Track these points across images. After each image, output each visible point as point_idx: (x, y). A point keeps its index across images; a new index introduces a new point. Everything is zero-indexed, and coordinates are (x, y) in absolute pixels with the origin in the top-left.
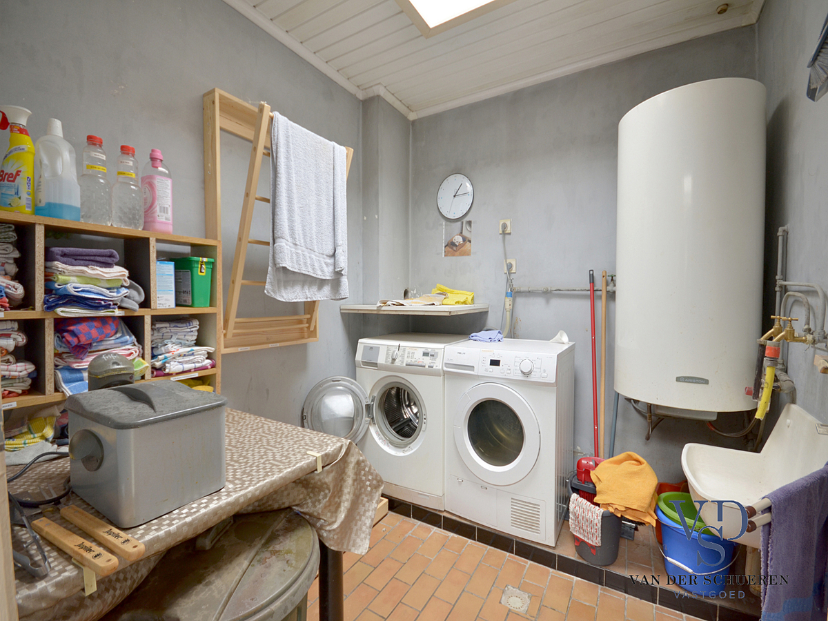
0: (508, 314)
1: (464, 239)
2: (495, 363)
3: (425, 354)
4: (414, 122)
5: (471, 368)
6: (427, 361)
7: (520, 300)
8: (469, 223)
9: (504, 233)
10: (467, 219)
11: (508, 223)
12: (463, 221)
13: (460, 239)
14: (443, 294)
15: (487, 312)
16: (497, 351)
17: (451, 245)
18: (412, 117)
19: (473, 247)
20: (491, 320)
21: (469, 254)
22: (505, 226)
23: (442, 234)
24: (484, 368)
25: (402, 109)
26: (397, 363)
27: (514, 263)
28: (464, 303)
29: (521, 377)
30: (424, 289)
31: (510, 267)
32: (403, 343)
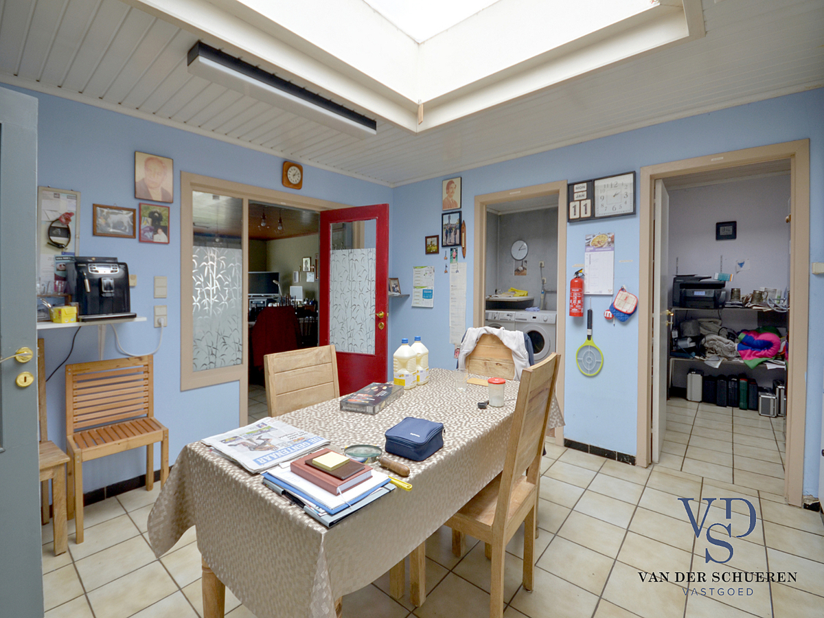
0: (542, 301)
1: (524, 268)
2: (534, 318)
3: (508, 315)
4: (500, 216)
5: (526, 320)
6: (509, 318)
7: (548, 295)
8: (526, 262)
9: (541, 267)
10: (525, 260)
11: (543, 263)
12: (524, 261)
13: (522, 268)
14: (514, 292)
15: (533, 300)
16: (535, 314)
17: (517, 270)
18: (500, 214)
19: (527, 272)
20: (535, 303)
21: (525, 275)
22: (541, 264)
23: (513, 266)
24: (530, 319)
25: (496, 213)
26: (496, 319)
27: (545, 279)
28: (523, 296)
29: (543, 322)
30: (505, 290)
31: (543, 281)
32: (499, 312)
